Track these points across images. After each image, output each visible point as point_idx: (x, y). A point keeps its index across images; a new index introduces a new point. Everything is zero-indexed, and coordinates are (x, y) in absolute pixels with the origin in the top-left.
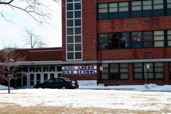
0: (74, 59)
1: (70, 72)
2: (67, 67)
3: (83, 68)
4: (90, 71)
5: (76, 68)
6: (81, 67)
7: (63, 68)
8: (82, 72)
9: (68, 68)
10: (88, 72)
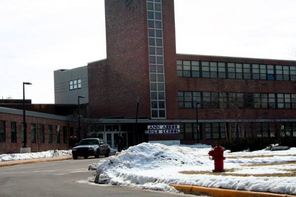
0: (159, 118)
1: (156, 131)
2: (152, 126)
3: (167, 127)
4: (174, 130)
5: (161, 127)
6: (165, 126)
7: (149, 127)
8: (167, 131)
9: (154, 127)
10: (172, 131)
